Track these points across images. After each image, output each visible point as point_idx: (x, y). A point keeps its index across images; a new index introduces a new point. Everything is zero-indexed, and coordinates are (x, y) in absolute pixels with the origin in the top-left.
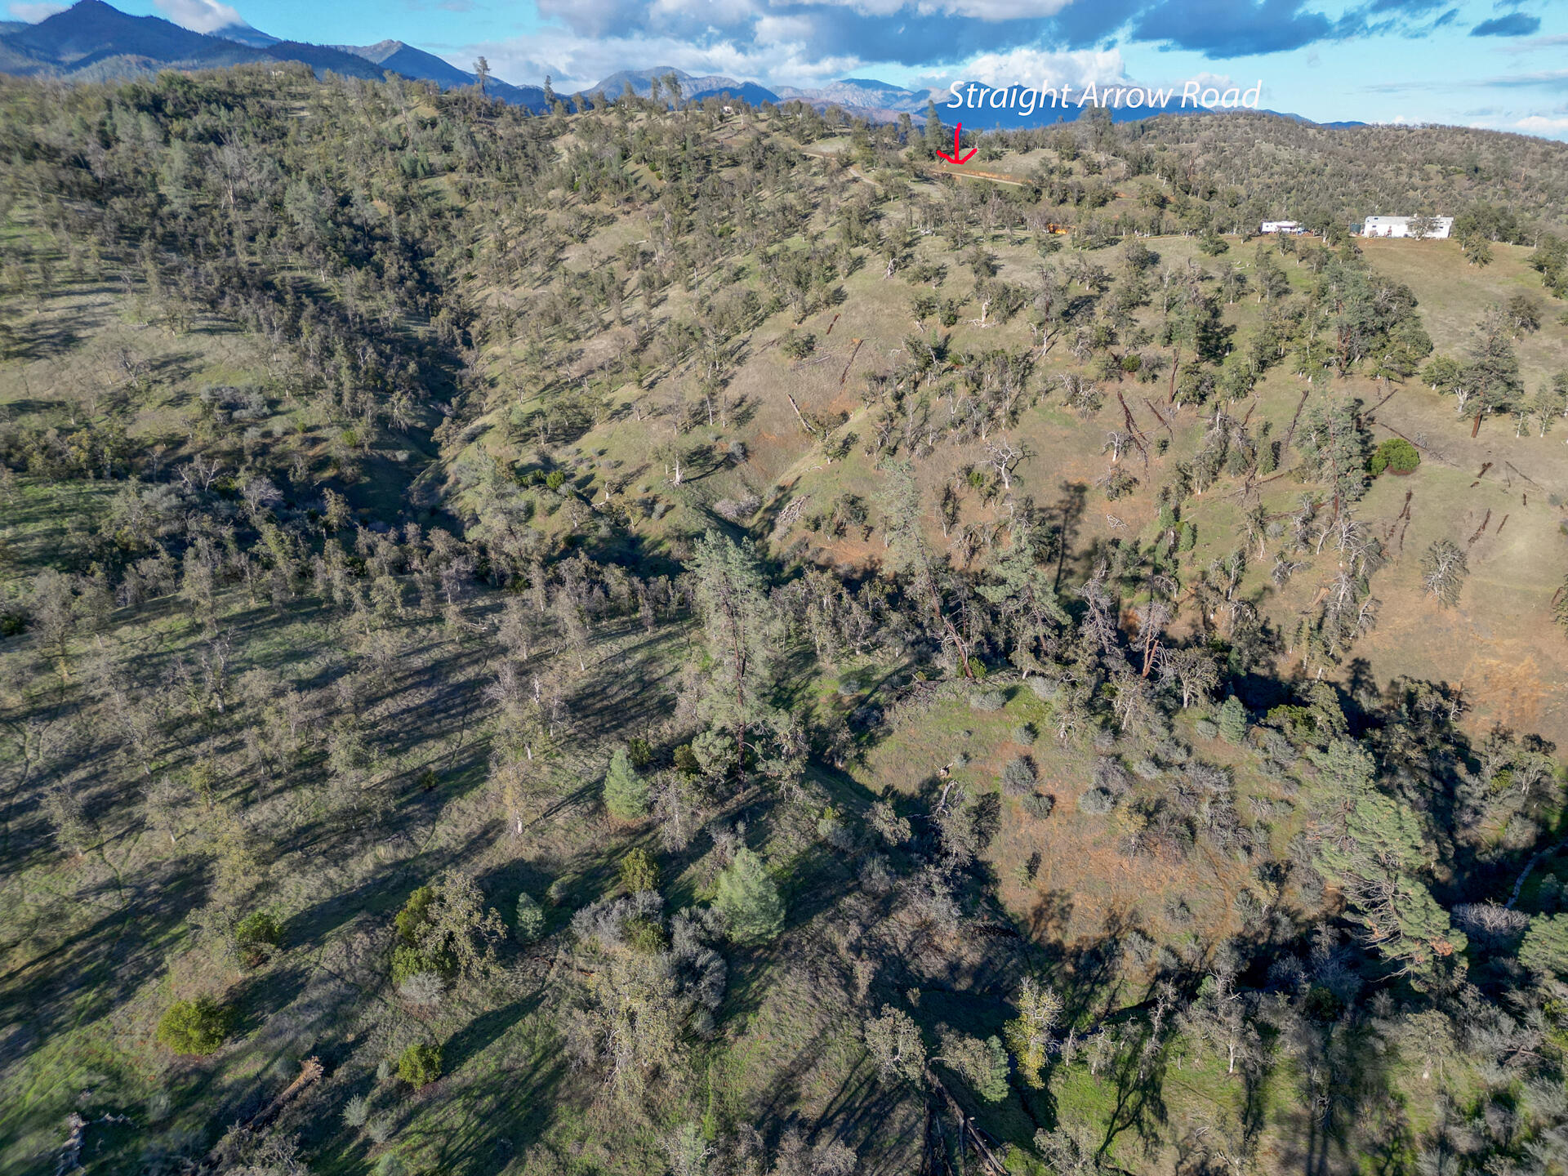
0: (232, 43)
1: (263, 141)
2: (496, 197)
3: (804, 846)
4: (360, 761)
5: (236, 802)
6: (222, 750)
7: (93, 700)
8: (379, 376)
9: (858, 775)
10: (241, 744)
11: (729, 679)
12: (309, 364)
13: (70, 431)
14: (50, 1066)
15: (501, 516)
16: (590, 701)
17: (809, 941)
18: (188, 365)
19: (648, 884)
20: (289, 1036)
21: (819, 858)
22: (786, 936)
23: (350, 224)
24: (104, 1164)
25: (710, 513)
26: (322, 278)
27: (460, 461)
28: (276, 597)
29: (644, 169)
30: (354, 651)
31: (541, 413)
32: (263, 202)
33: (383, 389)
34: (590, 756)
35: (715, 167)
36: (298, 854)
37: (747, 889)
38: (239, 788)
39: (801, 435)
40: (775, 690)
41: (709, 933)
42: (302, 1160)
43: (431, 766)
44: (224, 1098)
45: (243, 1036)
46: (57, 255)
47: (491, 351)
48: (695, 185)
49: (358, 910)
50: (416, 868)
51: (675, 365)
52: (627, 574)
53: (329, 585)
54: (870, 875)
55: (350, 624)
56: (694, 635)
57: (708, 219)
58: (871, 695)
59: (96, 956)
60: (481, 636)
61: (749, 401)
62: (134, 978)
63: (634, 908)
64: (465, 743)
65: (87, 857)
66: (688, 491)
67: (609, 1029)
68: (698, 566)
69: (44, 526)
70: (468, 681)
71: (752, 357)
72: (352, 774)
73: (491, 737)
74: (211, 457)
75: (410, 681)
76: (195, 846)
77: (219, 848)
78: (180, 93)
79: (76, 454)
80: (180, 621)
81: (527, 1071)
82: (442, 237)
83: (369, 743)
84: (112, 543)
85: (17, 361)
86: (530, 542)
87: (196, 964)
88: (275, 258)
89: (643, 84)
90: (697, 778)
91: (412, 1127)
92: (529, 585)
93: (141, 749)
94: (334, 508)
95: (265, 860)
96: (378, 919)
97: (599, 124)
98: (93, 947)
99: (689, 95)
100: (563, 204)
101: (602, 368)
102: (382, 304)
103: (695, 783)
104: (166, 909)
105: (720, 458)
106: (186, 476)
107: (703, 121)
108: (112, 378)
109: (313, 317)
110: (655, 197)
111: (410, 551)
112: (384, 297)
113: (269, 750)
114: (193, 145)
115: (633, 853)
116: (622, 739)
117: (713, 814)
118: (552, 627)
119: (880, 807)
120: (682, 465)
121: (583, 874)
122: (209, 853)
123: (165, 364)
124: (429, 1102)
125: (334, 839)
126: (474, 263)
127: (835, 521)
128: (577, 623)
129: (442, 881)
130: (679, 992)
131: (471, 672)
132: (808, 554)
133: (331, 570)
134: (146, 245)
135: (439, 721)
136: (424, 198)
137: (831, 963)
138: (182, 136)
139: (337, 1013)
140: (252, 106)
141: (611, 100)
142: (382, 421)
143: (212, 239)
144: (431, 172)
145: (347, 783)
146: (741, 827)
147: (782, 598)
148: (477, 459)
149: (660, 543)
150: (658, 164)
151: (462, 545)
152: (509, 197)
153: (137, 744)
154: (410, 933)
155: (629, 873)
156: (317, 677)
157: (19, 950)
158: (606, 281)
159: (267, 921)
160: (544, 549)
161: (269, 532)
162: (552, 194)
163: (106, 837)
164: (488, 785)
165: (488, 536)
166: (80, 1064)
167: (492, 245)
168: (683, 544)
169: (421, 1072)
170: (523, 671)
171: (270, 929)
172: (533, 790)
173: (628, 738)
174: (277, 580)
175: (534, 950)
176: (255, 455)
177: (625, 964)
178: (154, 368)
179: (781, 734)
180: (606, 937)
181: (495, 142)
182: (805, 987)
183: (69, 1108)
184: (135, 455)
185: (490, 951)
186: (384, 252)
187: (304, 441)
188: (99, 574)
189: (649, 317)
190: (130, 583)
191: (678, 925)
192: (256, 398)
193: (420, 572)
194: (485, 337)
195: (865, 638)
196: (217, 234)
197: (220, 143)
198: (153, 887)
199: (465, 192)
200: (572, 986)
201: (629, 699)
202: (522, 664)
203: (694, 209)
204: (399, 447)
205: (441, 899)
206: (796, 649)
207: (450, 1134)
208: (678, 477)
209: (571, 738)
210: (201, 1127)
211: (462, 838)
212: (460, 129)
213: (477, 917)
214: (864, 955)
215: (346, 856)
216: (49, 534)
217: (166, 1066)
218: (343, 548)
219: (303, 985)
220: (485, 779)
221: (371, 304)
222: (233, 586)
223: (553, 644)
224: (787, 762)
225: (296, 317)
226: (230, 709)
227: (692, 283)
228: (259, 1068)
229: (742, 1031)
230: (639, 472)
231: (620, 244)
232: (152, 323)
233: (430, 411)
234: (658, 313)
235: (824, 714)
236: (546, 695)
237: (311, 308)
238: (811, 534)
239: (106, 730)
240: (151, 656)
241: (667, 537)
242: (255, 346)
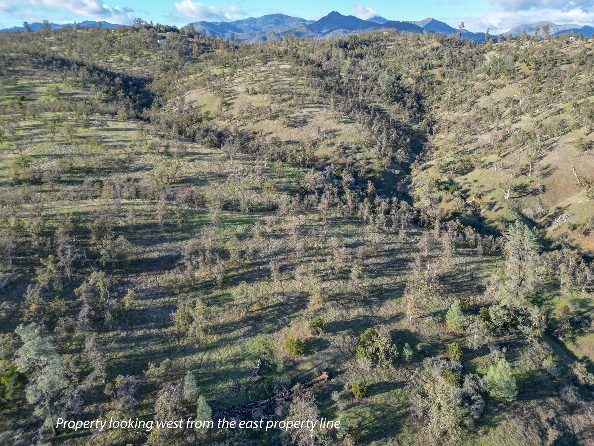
0: (373, 23)
1: (376, 57)
2: (456, 77)
3: (534, 368)
4: (360, 277)
5: (320, 279)
6: (320, 261)
7: (288, 235)
8: (396, 142)
9: (570, 346)
10: (325, 261)
11: (512, 286)
12: (373, 136)
13: (299, 151)
14: (256, 343)
15: (428, 200)
16: (448, 279)
17: (527, 409)
18: (336, 133)
19: (457, 357)
20: (321, 361)
21: (540, 376)
22: (516, 403)
23: (398, 87)
24: (263, 378)
25: (520, 213)
26: (384, 106)
27: (418, 177)
28: (345, 214)
29: (524, 65)
30: (366, 238)
31: (454, 162)
32: (371, 79)
33: (396, 147)
34: (444, 300)
35: (558, 64)
36: (335, 302)
37: (502, 377)
38: (322, 275)
39: (575, 186)
40: (534, 297)
41: (480, 388)
42: (316, 404)
43: (383, 286)
44: (298, 373)
45: (307, 356)
46: (307, 95)
47: (439, 136)
48: (546, 72)
49: (349, 328)
50: (371, 320)
51: (518, 148)
52: (475, 232)
53: (363, 214)
54: (566, 392)
55: (367, 228)
56: (500, 263)
57: (549, 87)
58: (586, 312)
59: (274, 314)
60: (411, 243)
61: (551, 167)
62: (282, 325)
63: (449, 365)
64: (397, 281)
65: (277, 283)
66: (511, 202)
67: (430, 407)
68: (509, 235)
69: (287, 179)
70: (403, 259)
71: (557, 148)
72: (357, 280)
73: (407, 282)
74: (336, 164)
75: (382, 253)
76: (306, 289)
77: (313, 292)
78: (353, 41)
79: (299, 159)
80: (316, 216)
81: (395, 409)
82: (430, 92)
83: (364, 271)
84: (303, 188)
85: (290, 128)
86: (438, 212)
87: (299, 327)
88: (371, 98)
89: (531, 29)
90: (488, 323)
91: (352, 409)
92: (433, 228)
93: (298, 254)
94: (370, 187)
95: (325, 301)
96: (355, 333)
97: (507, 47)
98: (273, 311)
99: (553, 33)
100: (483, 80)
101: (484, 147)
102: (403, 116)
103: (487, 324)
104: (294, 306)
105: (530, 190)
106: (328, 170)
107: (557, 44)
108: (314, 136)
109: (378, 119)
110: (526, 77)
111: (393, 207)
112: (404, 114)
113: (333, 265)
114: (353, 59)
115: (453, 343)
116: (458, 297)
117: (493, 340)
118: (439, 246)
119: (579, 364)
120: (511, 191)
121: (431, 344)
122: (309, 293)
123: (330, 132)
124: (359, 404)
125: (347, 301)
126: (440, 102)
127: (585, 227)
128: (449, 246)
129: (379, 328)
130: (461, 406)
131: (404, 256)
132: (566, 240)
133: (364, 209)
134: (333, 92)
135: (389, 270)
136: (427, 77)
137: (536, 423)
138: (351, 56)
139: (336, 360)
140: (375, 45)
141: (514, 37)
142: (393, 158)
143: (353, 91)
144: (432, 67)
145: (355, 283)
146: (504, 350)
147: (548, 257)
148: (424, 177)
149: (493, 222)
150: (530, 63)
151: (412, 208)
152: (461, 77)
153: (297, 252)
154: (364, 342)
155: (450, 351)
156: (353, 244)
157: (256, 305)
158: (494, 111)
159: (322, 321)
160: (443, 215)
161: (348, 192)
162: (479, 76)
163: (284, 278)
164: (402, 299)
165: (422, 206)
166: (263, 345)
167: (449, 96)
168: (503, 224)
169: (359, 392)
170: (424, 260)
171: (322, 324)
172: (418, 306)
173: (461, 297)
174: (347, 209)
175: (407, 366)
176: (349, 166)
177: (441, 385)
178: (326, 133)
179: (534, 316)
180: (436, 372)
181: (460, 55)
182: (520, 428)
183: (258, 357)
184: (315, 161)
185: (390, 359)
186: (408, 97)
187: (366, 163)
188: (298, 197)
189: (510, 127)
190: (305, 201)
191: (467, 379)
192: (354, 146)
193: (394, 215)
194: (438, 131)
195: (589, 285)
196: (354, 89)
197: (362, 58)
198: (292, 298)
199: (443, 75)
200: (418, 385)
201: (465, 282)
202: (424, 257)
203: (543, 83)
204: (397, 169)
205: (377, 334)
206: (550, 281)
207: (364, 419)
208: (508, 196)
209: (438, 291)
210: (290, 379)
211: (389, 315)
212: (447, 51)
213: (388, 345)
214: (554, 426)
215: (349, 308)
216: (287, 182)
217: (284, 356)
218: (370, 202)
219: (328, 346)
220: (401, 296)
221: (399, 116)
222: (334, 208)
223: (438, 252)
224: (533, 329)
225: (373, 119)
226: (324, 248)
227: (535, 114)
228: (310, 368)
229: (486, 433)
230: (490, 191)
231: (505, 96)
232: (329, 119)
233: (411, 157)
234: (515, 126)
235: (558, 314)
236: (431, 272)
237: (378, 116)
238: (570, 232)
239: (290, 246)
240: (306, 226)
241: (497, 220)
242: (358, 128)
